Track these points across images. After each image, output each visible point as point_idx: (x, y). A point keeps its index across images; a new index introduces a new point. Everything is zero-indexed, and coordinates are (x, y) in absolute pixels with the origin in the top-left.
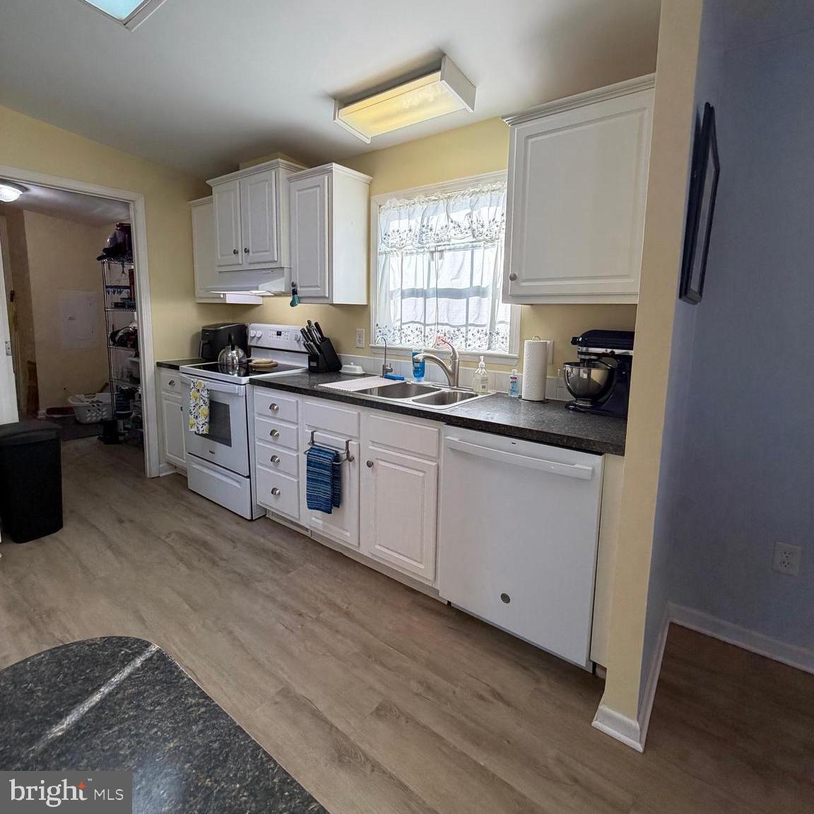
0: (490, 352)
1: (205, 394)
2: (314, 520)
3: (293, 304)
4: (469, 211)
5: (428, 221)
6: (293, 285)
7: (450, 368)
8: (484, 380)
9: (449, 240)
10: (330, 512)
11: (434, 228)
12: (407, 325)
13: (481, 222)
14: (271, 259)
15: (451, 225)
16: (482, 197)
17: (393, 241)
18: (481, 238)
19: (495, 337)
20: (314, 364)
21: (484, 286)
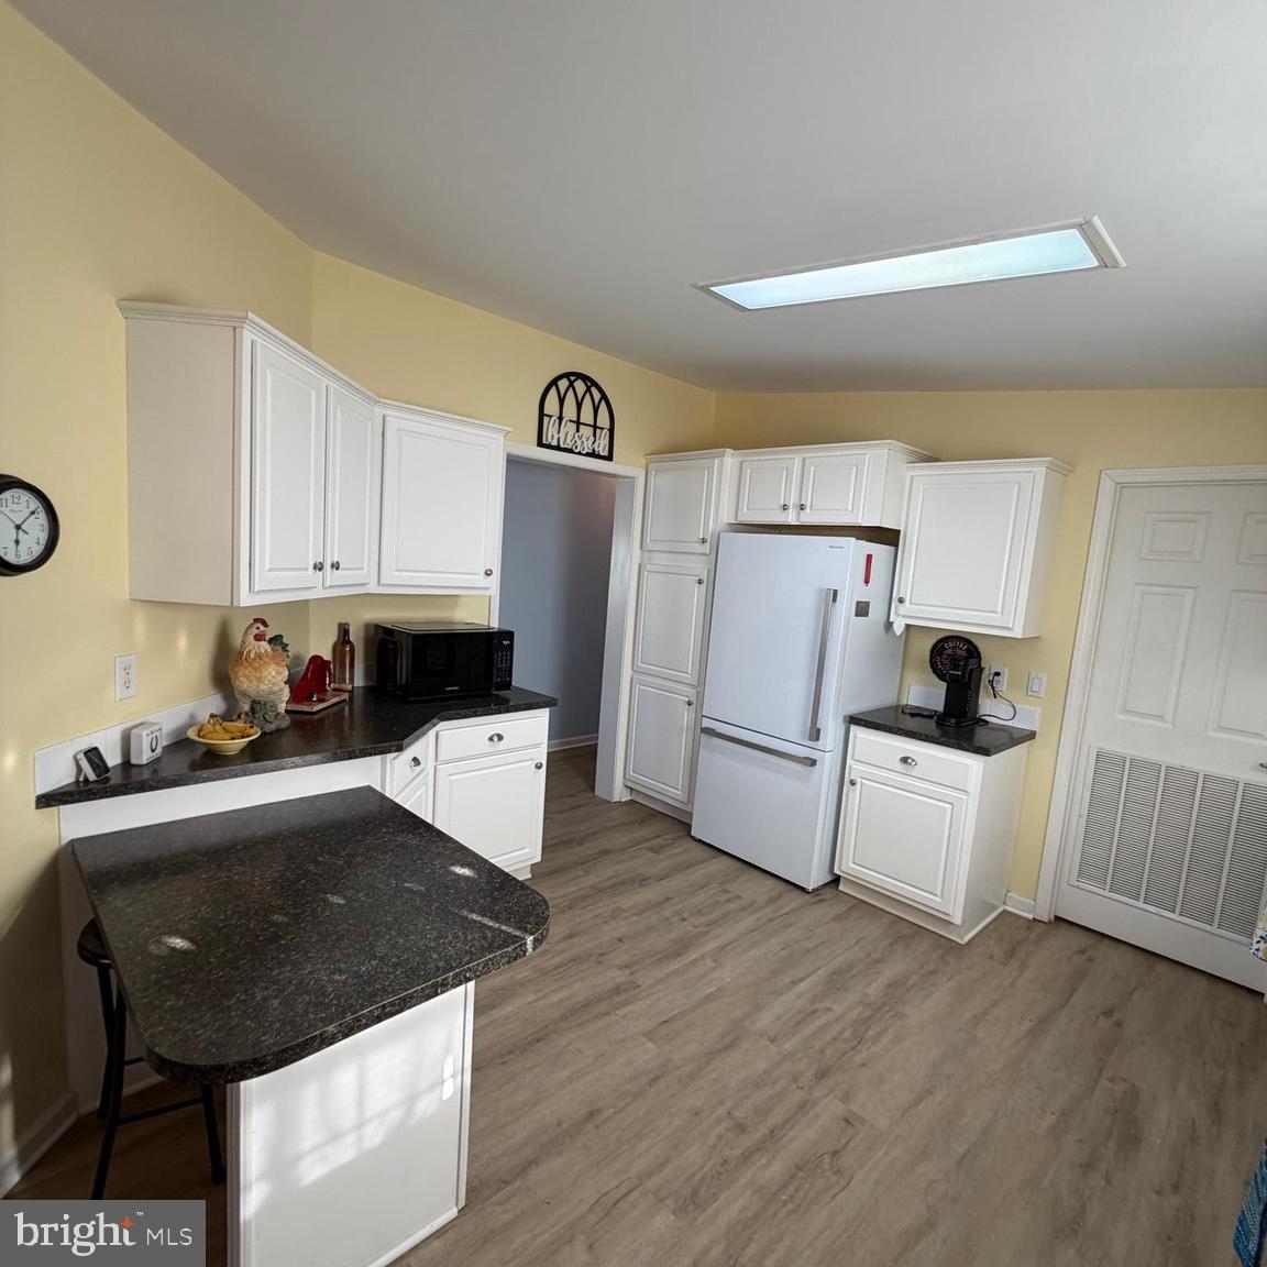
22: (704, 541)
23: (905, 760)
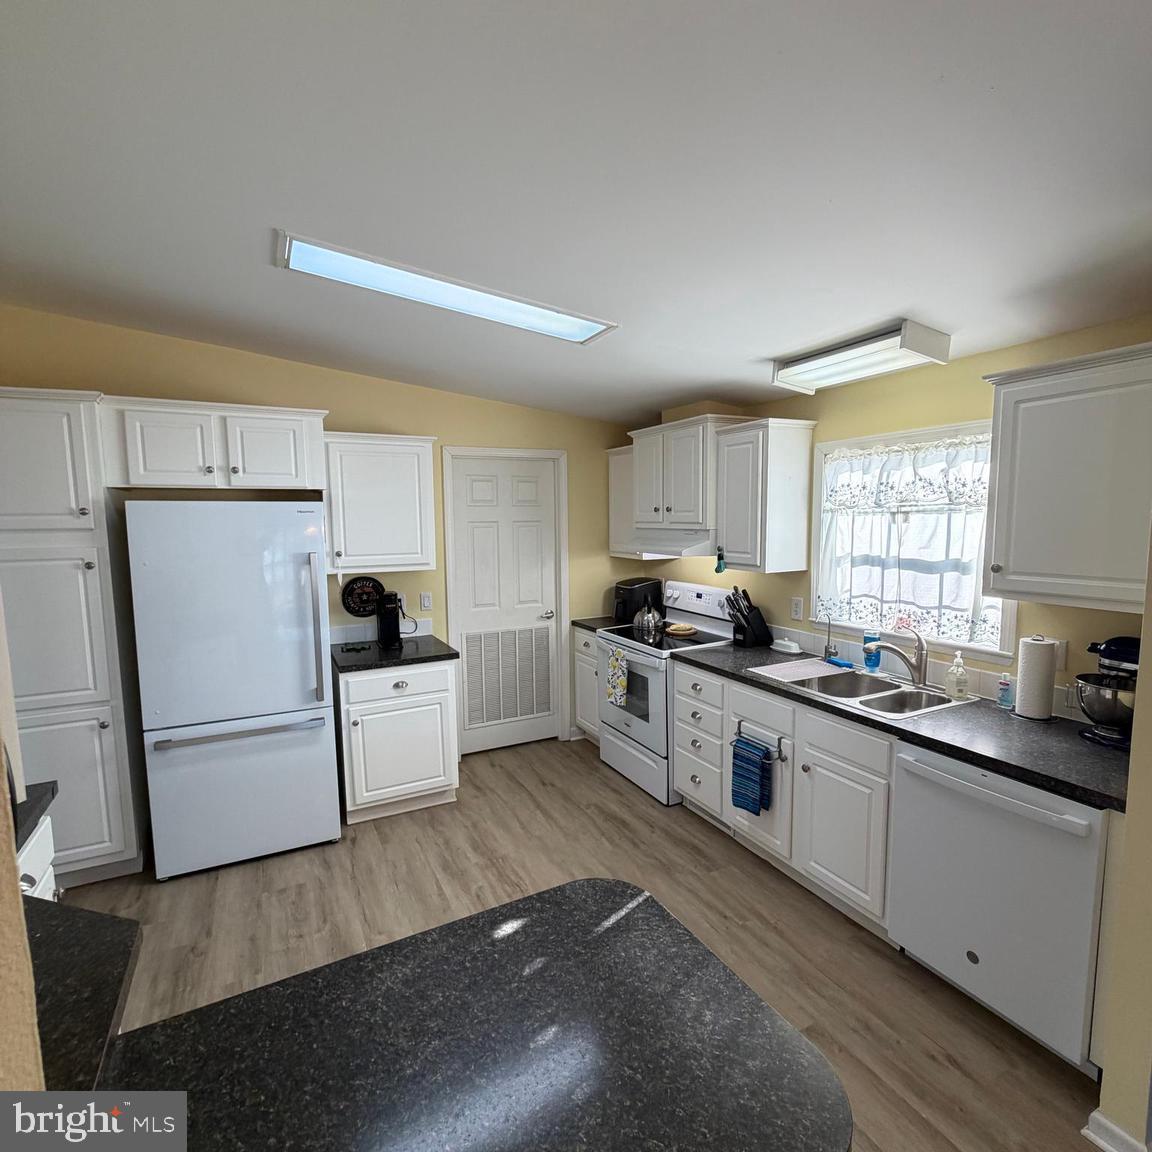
0: (972, 645)
1: (624, 664)
2: (739, 820)
3: (718, 570)
4: (944, 465)
5: (888, 477)
6: (720, 549)
7: (913, 661)
8: (959, 682)
9: (917, 501)
10: (758, 814)
11: (896, 485)
12: (858, 600)
13: (963, 480)
14: (696, 521)
15: (920, 484)
16: (963, 452)
17: (841, 498)
18: (962, 500)
19: (980, 627)
20: (740, 637)
21: (965, 560)
22: (83, 512)
23: (397, 686)
